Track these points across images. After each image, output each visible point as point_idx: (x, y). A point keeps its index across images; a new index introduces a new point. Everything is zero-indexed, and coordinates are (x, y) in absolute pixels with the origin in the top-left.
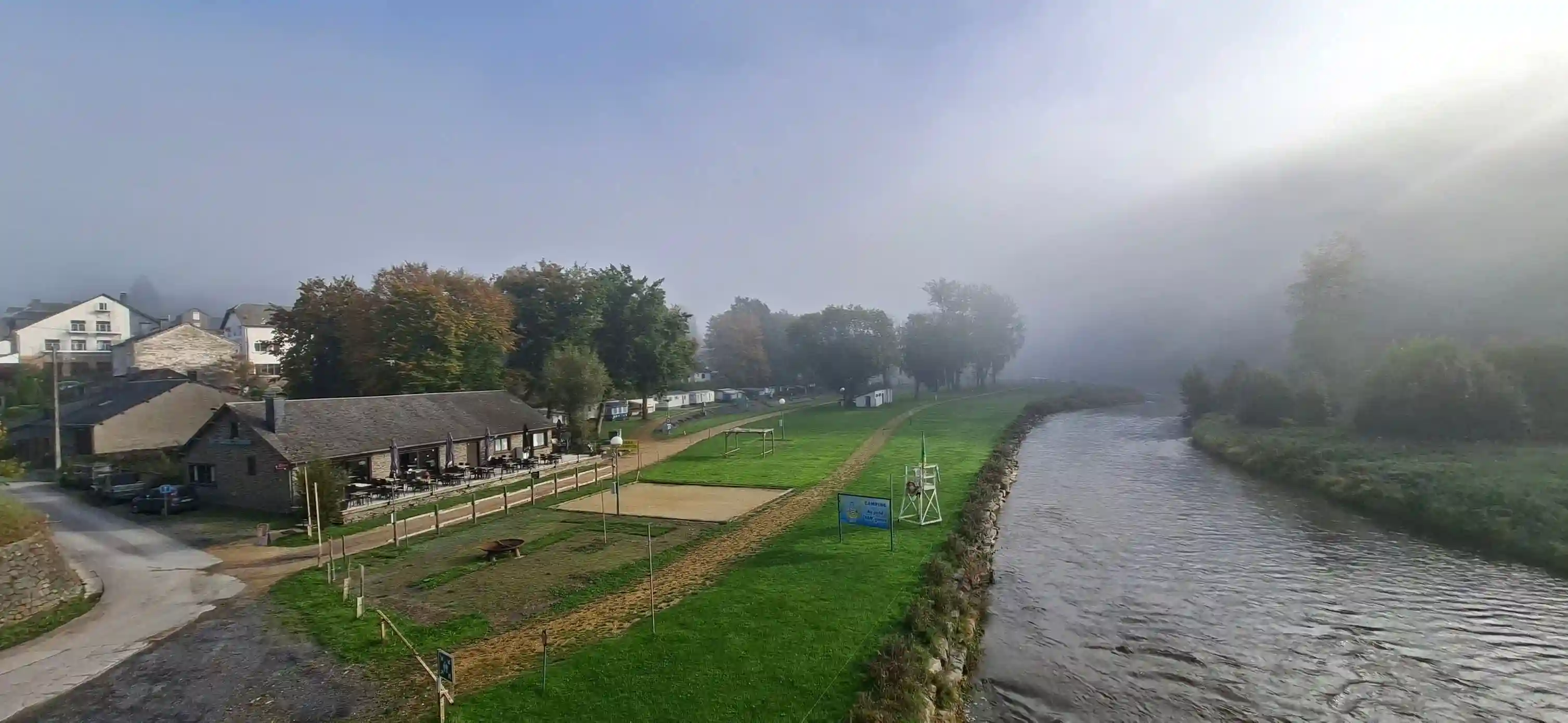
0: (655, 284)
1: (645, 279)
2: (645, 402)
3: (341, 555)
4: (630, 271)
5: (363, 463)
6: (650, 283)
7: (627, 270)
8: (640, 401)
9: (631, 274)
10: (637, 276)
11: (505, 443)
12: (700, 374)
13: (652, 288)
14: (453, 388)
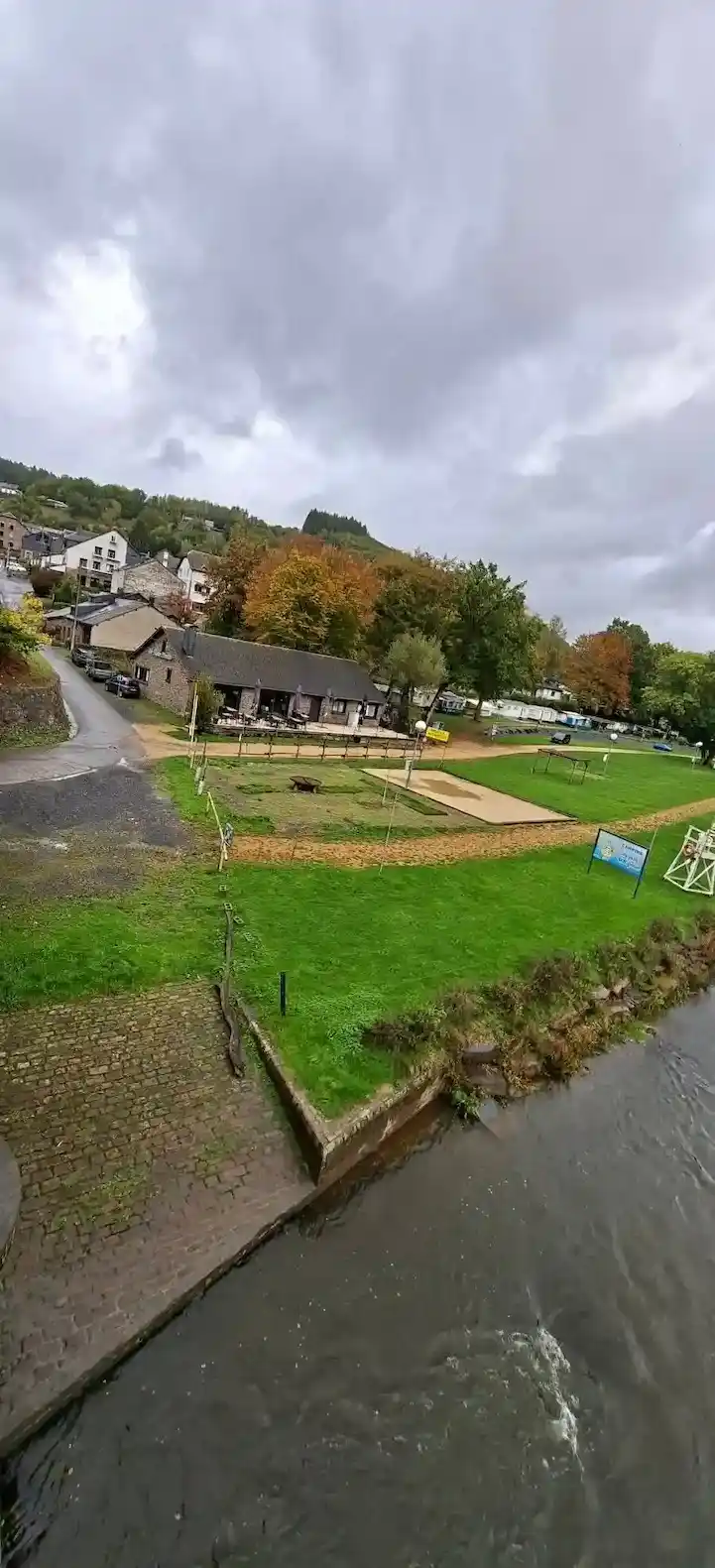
0: (518, 587)
1: (509, 580)
2: (480, 703)
3: (201, 753)
4: (496, 570)
5: (237, 693)
6: (510, 586)
7: (493, 568)
8: (475, 702)
9: (496, 573)
10: (501, 574)
11: (341, 707)
12: (551, 692)
13: (513, 591)
14: (316, 650)
